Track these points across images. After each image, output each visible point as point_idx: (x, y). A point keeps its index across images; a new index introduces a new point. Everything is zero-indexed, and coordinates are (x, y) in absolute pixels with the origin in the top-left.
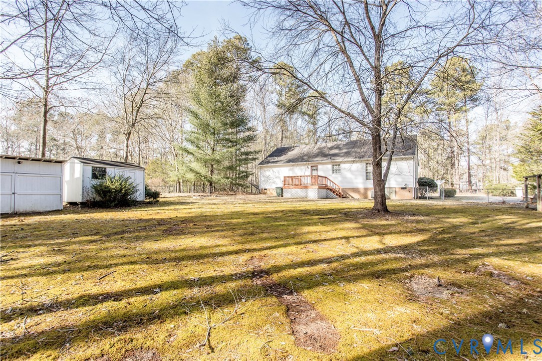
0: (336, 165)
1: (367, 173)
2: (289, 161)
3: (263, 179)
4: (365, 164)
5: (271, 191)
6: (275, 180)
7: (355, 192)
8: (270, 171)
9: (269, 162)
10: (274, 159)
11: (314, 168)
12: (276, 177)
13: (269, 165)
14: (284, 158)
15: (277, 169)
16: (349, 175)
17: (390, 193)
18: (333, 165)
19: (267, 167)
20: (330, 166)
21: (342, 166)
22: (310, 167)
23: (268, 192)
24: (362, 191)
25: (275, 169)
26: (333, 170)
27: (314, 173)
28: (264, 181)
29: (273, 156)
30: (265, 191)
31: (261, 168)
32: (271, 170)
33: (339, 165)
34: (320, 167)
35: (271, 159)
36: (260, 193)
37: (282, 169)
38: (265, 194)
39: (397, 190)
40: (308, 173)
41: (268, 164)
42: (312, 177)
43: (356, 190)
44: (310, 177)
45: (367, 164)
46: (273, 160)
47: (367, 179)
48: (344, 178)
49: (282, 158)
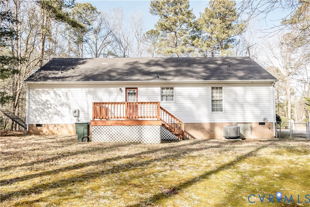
0: (167, 88)
1: (212, 101)
2: (87, 78)
3: (34, 107)
4: (210, 88)
5: (51, 128)
6: (59, 108)
7: (197, 130)
8: (49, 93)
9: (46, 78)
10: (54, 74)
11: (132, 91)
12: (62, 105)
13: (49, 82)
14: (74, 72)
15: (63, 90)
16: (188, 104)
17: (245, 130)
18: (163, 89)
19: (43, 86)
20: (158, 90)
21: (177, 89)
22: (124, 89)
23: (45, 130)
24: (207, 127)
25: (61, 91)
26: (162, 96)
27: (132, 99)
28: (36, 110)
29: (51, 69)
30: (39, 128)
31: (30, 87)
32: (51, 92)
33: (172, 88)
34: (141, 89)
35: (50, 73)
36: (29, 133)
37: (72, 90)
38: (38, 133)
39: (254, 126)
40: (121, 98)
41: (45, 80)
42: (129, 105)
43: (198, 127)
44: (125, 106)
45: (213, 88)
46: (54, 76)
47: (213, 110)
48: (181, 108)
49: (70, 72)
